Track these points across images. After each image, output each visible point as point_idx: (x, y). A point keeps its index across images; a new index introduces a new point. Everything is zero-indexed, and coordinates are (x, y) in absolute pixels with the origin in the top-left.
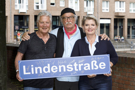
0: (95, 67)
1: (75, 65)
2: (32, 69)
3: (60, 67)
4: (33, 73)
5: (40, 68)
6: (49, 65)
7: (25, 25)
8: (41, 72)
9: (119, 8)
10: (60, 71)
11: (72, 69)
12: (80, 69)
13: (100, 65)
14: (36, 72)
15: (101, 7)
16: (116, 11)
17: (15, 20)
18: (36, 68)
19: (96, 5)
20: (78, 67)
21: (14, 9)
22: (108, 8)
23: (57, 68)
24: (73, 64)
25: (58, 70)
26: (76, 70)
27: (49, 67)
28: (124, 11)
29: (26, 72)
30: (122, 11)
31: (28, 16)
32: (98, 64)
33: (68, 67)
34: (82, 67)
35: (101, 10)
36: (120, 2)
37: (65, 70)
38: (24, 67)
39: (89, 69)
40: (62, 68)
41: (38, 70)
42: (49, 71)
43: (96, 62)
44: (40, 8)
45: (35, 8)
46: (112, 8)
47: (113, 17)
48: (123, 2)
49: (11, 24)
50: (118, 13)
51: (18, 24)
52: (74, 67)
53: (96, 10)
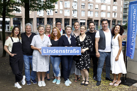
0: (75, 52)
1: (66, 50)
2: (48, 51)
3: (60, 51)
4: (48, 52)
5: (51, 51)
6: (55, 49)
7: (42, 23)
8: (51, 52)
9: (90, 15)
10: (60, 52)
11: (65, 52)
12: (68, 52)
13: (77, 51)
14: (49, 52)
15: (81, 14)
16: (88, 16)
17: (37, 20)
18: (49, 51)
19: (78, 13)
20: (67, 51)
21: (37, 15)
22: (84, 15)
23: (58, 51)
24: (65, 50)
25: (59, 52)
26: (67, 52)
27: (55, 51)
28: (93, 16)
29: (45, 52)
30: (91, 16)
31: (44, 18)
32: (76, 51)
33: (63, 51)
34: (69, 51)
35: (81, 15)
36: (91, 11)
37: (62, 52)
38: (44, 50)
39: (72, 52)
40: (61, 51)
41: (50, 51)
42: (55, 52)
43: (75, 50)
44: (50, 14)
45: (47, 14)
46: (86, 14)
47: (87, 19)
48: (92, 11)
49: (35, 22)
50: (89, 17)
51: (39, 22)
52: (66, 51)
53: (78, 16)
